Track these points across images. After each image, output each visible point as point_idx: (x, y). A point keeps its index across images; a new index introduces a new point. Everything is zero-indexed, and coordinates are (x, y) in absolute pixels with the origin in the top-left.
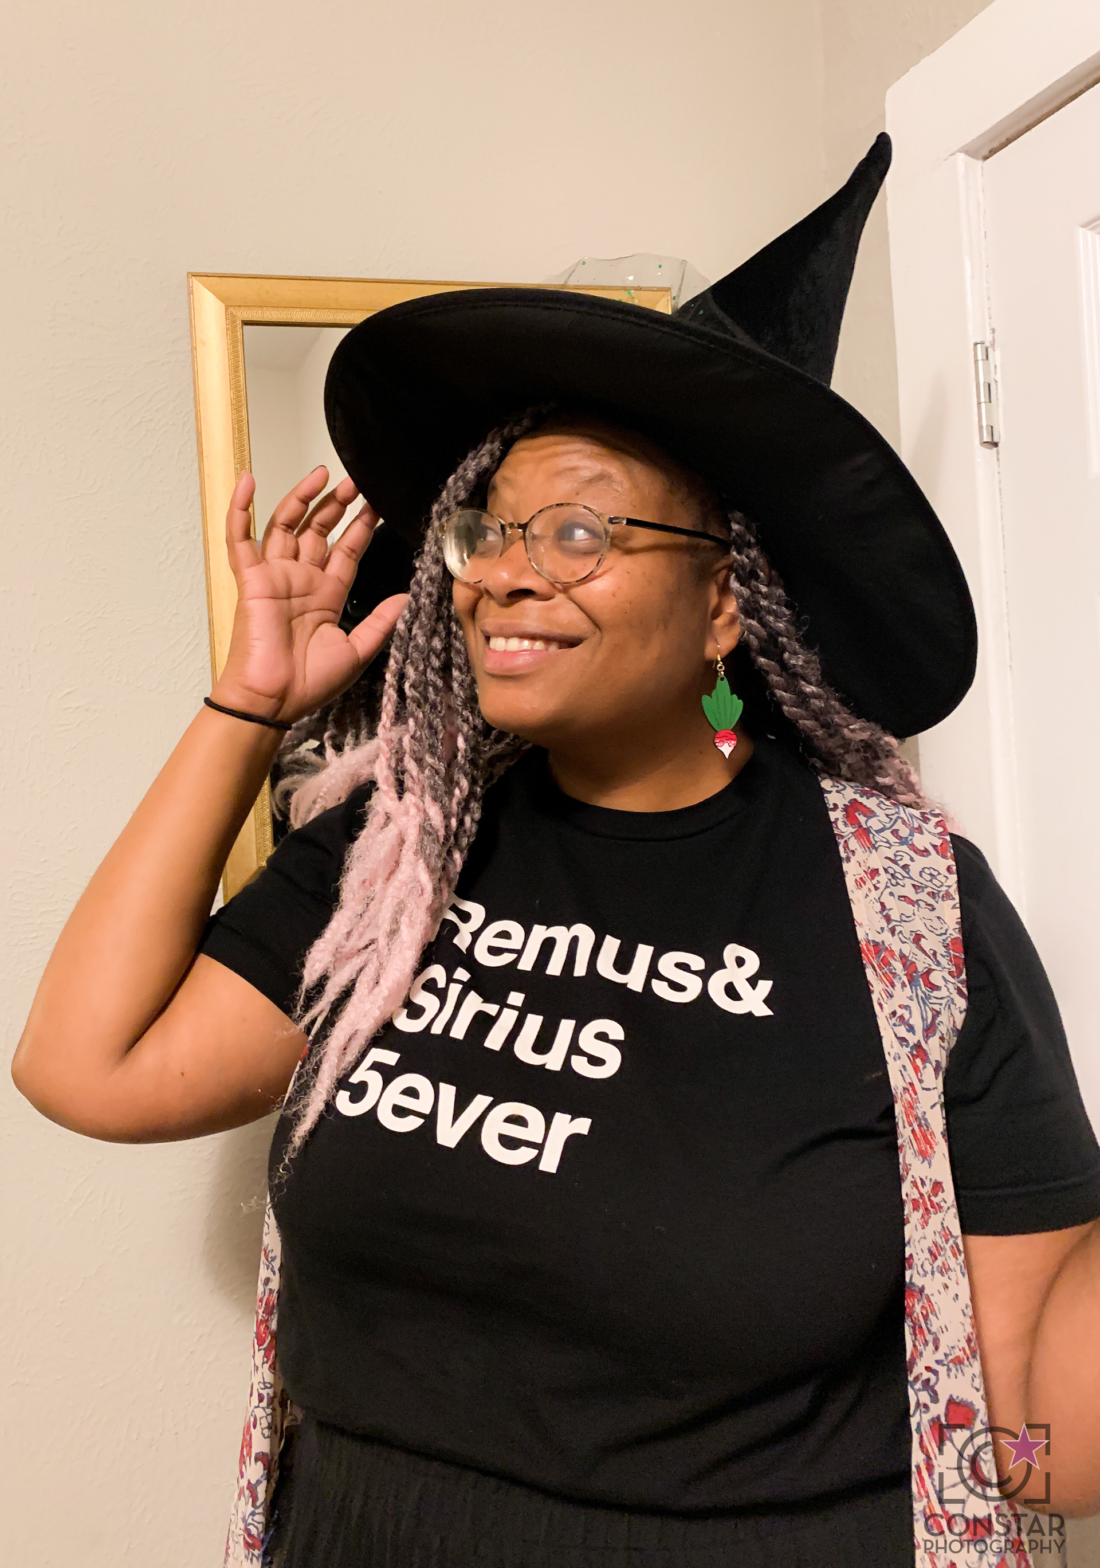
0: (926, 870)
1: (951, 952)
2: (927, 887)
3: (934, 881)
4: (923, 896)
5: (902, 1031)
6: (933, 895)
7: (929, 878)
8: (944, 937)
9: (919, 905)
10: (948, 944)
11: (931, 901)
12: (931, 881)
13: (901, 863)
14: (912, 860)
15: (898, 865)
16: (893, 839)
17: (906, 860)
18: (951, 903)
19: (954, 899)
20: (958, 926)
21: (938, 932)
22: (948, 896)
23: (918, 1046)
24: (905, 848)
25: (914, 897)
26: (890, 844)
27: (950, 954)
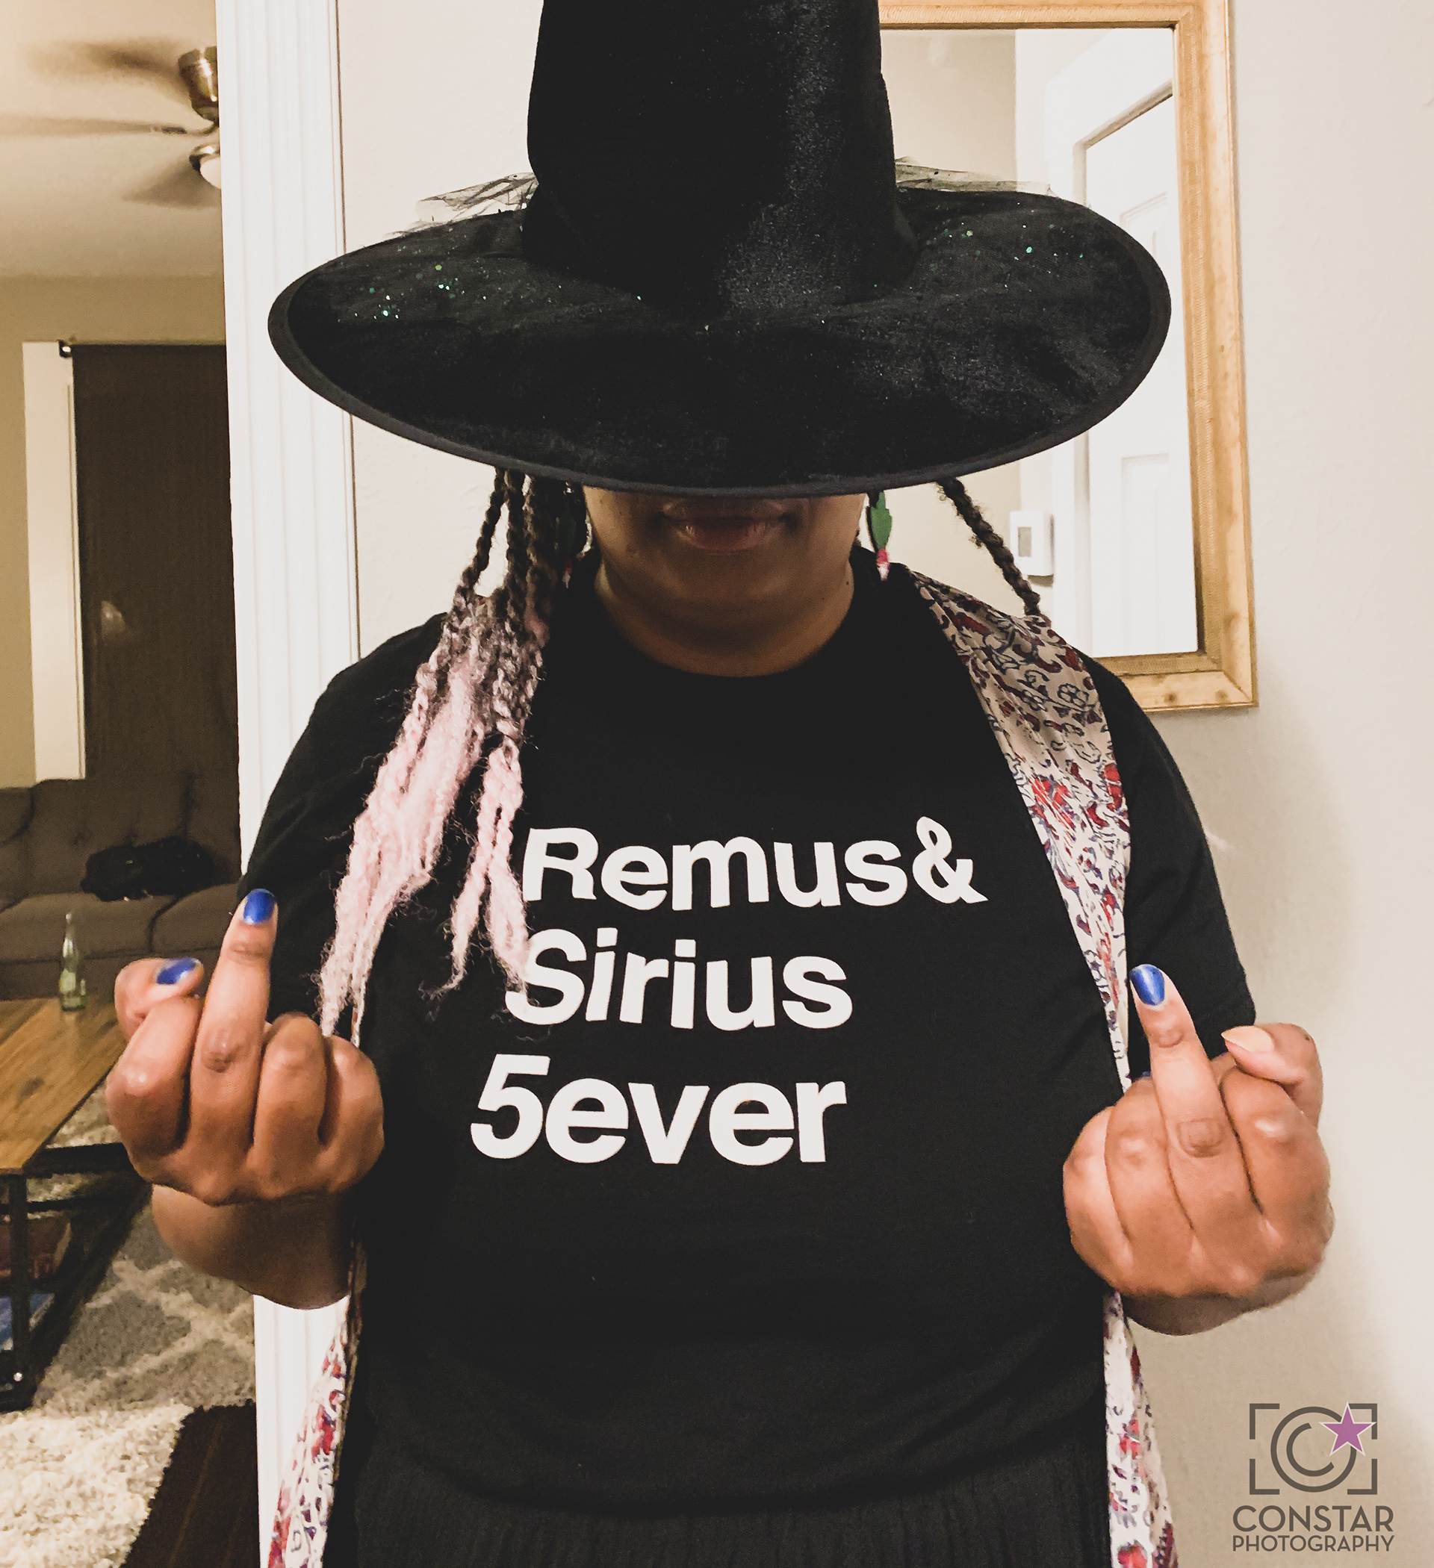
0: (1064, 689)
1: (1107, 780)
2: (1070, 709)
3: (1076, 701)
4: (1068, 719)
5: (1091, 876)
6: (1078, 717)
7: (1068, 698)
8: (1098, 764)
9: (1066, 730)
10: (1103, 772)
11: (1078, 725)
12: (1072, 702)
13: (1036, 685)
14: (1045, 679)
15: (1033, 688)
16: (1018, 658)
17: (1040, 682)
18: (1098, 725)
19: (1101, 720)
20: (1110, 751)
21: (1092, 760)
22: (1093, 718)
23: (1107, 892)
24: (1033, 666)
25: (1060, 721)
26: (1016, 663)
27: (1105, 783)
